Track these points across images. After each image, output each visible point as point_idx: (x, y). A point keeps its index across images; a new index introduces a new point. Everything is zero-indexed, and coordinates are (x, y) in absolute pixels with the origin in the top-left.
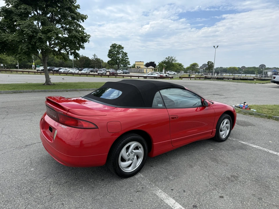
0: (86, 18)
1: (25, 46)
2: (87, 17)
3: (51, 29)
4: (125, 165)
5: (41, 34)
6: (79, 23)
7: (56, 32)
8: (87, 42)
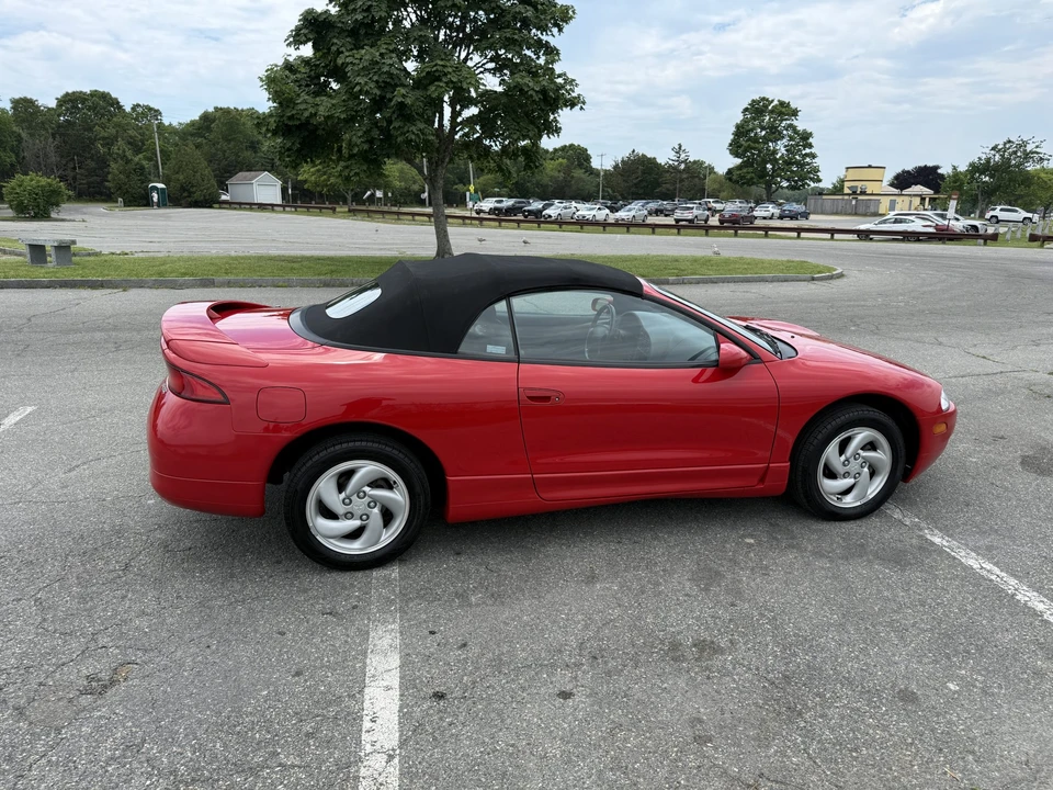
0: (571, 18)
1: (360, 134)
2: (573, 12)
3: (437, 70)
4: (332, 529)
5: (403, 91)
6: (544, 38)
7: (454, 80)
8: (577, 108)
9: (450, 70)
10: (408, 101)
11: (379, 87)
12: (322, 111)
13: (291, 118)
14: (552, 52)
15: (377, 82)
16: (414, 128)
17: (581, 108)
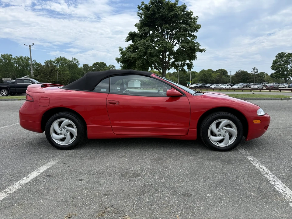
0: (200, 28)
1: (141, 61)
2: (200, 26)
4: (57, 137)
5: (150, 49)
6: (193, 33)
7: (165, 46)
8: (203, 52)
9: (164, 43)
10: (152, 52)
11: (145, 49)
12: (132, 56)
13: (125, 59)
14: (194, 37)
15: (145, 48)
16: (153, 59)
17: (205, 52)
